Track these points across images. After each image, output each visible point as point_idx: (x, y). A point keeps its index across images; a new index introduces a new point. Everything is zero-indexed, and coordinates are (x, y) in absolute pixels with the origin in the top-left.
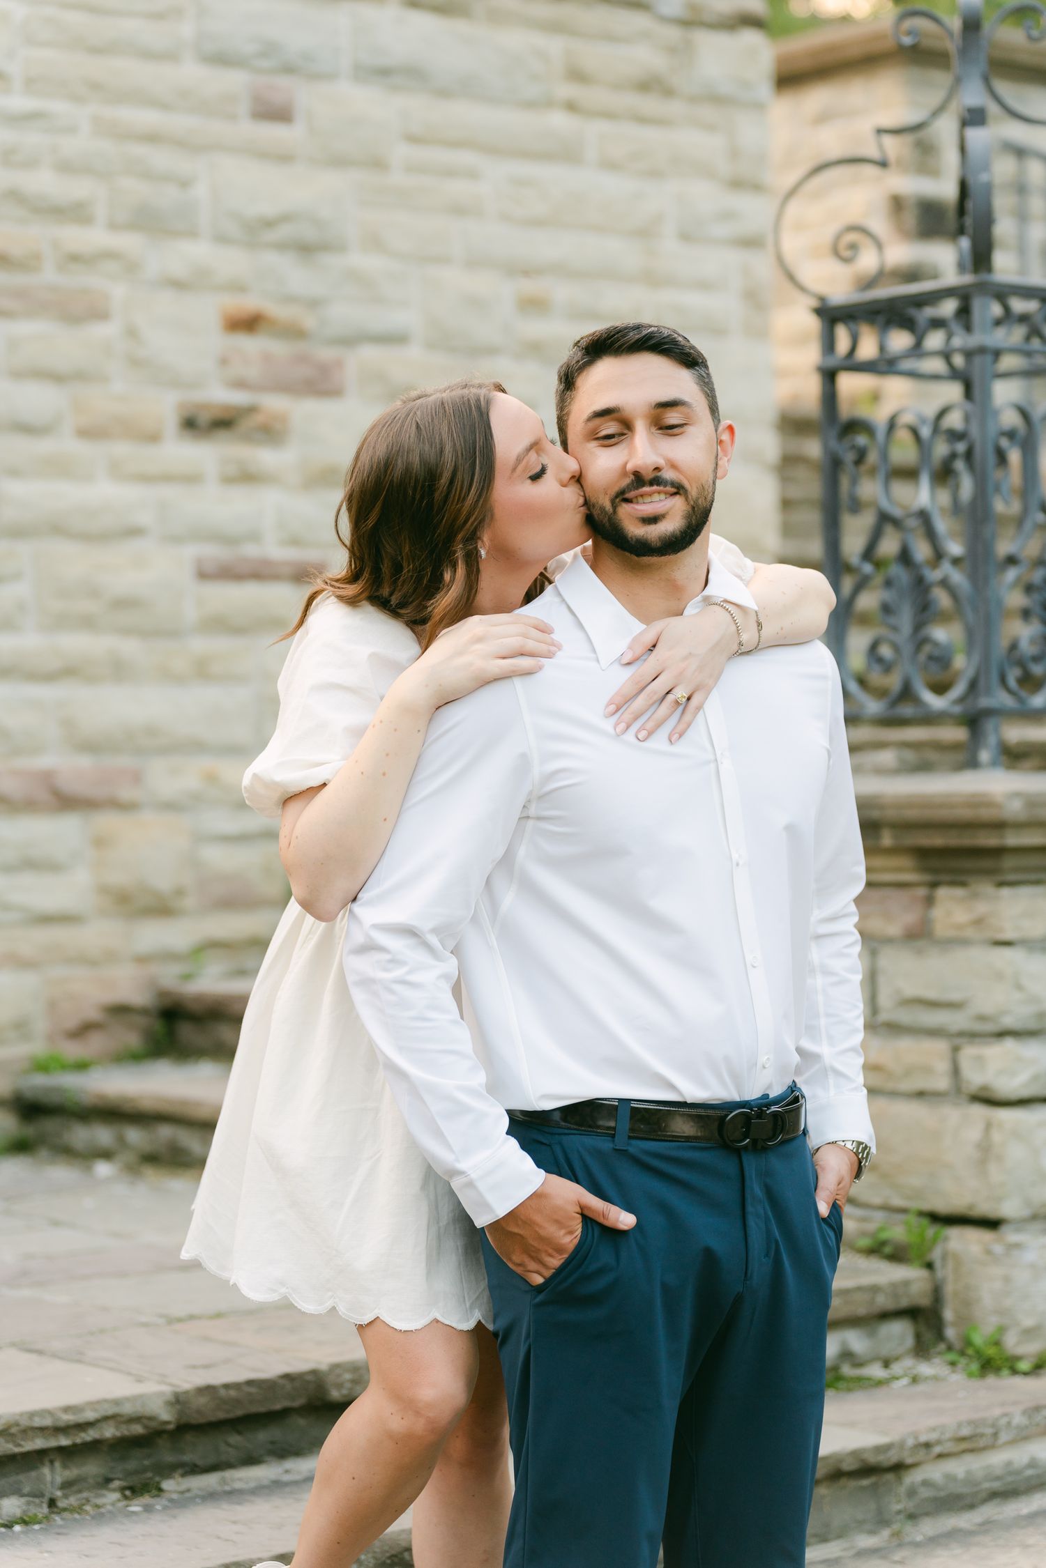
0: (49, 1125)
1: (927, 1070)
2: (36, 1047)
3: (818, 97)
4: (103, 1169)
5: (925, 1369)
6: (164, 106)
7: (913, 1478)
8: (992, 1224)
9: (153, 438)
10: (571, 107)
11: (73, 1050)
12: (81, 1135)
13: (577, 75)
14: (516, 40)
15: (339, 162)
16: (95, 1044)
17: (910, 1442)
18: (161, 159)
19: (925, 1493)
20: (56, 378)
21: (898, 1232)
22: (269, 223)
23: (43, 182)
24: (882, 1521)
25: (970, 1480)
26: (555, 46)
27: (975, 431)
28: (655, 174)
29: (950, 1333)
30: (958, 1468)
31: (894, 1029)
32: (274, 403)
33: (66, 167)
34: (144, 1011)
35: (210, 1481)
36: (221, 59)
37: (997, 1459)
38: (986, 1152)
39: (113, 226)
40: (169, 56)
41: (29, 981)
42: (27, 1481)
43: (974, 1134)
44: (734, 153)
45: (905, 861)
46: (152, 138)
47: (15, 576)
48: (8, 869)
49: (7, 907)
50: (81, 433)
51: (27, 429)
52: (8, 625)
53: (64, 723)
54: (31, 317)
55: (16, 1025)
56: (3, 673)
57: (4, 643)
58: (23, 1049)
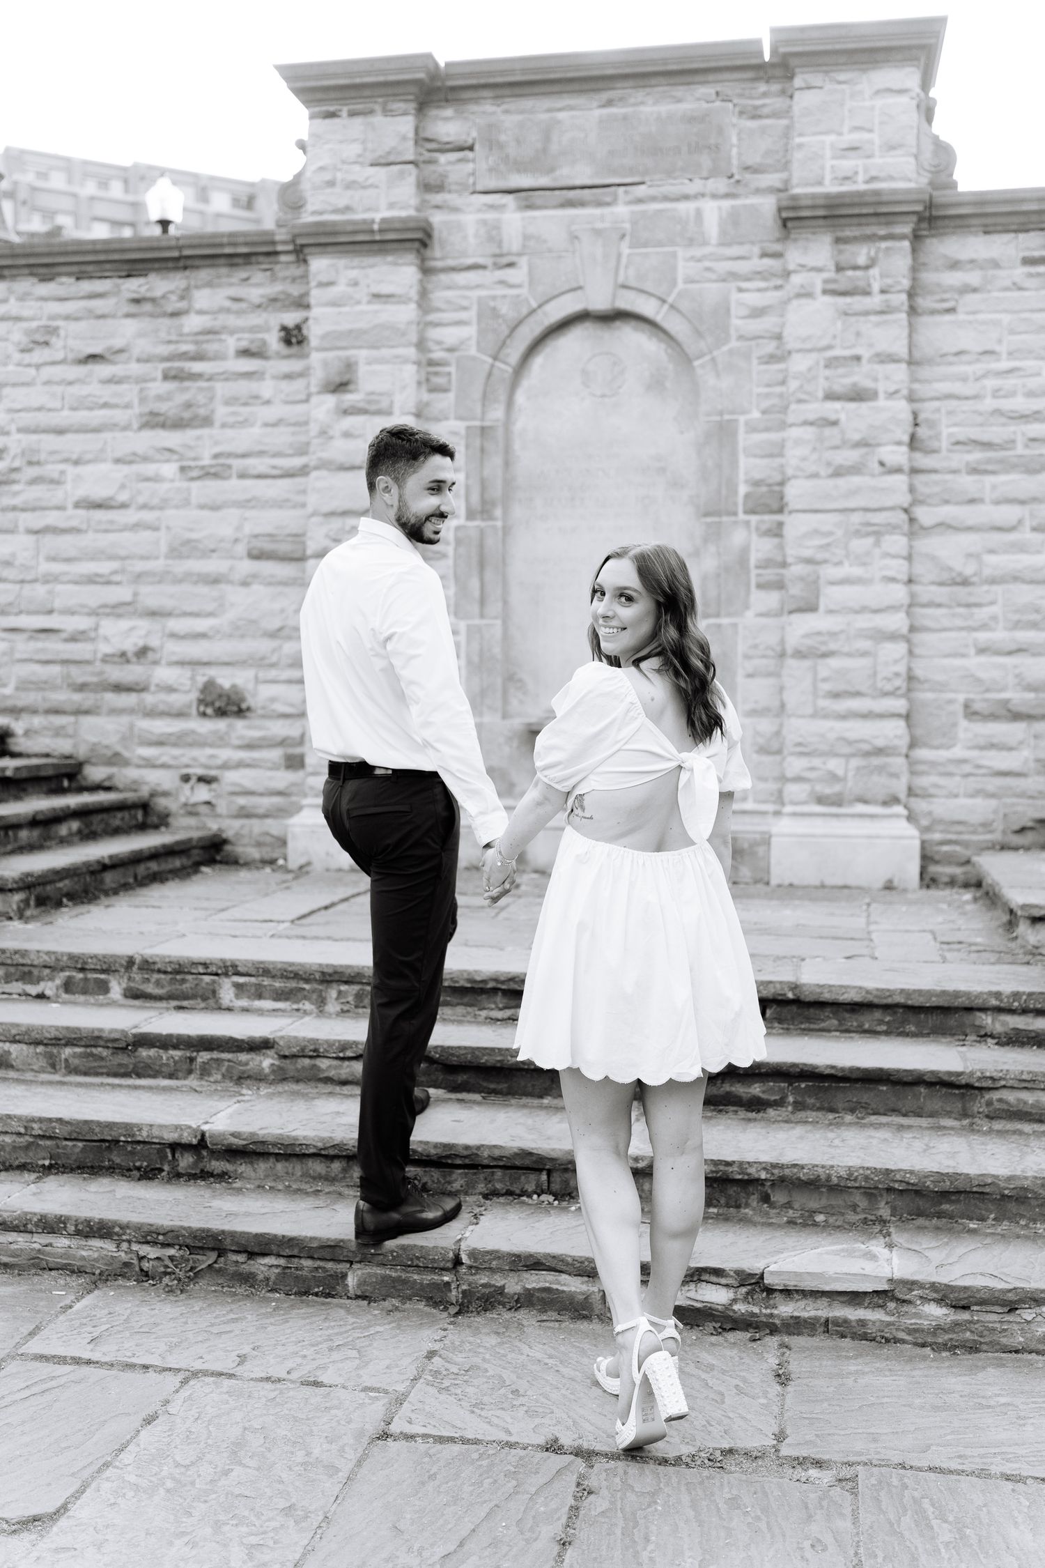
2: (996, 836)
7: (995, 1095)
16: (1030, 838)
17: (979, 1074)
20: (1022, 502)
23: (1019, 404)
33: (1031, 394)
41: (993, 803)
47: (992, 603)
48: (982, 748)
49: (978, 767)
50: (1034, 529)
51: (999, 529)
52: (984, 627)
53: (1017, 676)
54: (1007, 472)
55: (984, 825)
56: (982, 651)
57: (983, 636)
58: (989, 837)
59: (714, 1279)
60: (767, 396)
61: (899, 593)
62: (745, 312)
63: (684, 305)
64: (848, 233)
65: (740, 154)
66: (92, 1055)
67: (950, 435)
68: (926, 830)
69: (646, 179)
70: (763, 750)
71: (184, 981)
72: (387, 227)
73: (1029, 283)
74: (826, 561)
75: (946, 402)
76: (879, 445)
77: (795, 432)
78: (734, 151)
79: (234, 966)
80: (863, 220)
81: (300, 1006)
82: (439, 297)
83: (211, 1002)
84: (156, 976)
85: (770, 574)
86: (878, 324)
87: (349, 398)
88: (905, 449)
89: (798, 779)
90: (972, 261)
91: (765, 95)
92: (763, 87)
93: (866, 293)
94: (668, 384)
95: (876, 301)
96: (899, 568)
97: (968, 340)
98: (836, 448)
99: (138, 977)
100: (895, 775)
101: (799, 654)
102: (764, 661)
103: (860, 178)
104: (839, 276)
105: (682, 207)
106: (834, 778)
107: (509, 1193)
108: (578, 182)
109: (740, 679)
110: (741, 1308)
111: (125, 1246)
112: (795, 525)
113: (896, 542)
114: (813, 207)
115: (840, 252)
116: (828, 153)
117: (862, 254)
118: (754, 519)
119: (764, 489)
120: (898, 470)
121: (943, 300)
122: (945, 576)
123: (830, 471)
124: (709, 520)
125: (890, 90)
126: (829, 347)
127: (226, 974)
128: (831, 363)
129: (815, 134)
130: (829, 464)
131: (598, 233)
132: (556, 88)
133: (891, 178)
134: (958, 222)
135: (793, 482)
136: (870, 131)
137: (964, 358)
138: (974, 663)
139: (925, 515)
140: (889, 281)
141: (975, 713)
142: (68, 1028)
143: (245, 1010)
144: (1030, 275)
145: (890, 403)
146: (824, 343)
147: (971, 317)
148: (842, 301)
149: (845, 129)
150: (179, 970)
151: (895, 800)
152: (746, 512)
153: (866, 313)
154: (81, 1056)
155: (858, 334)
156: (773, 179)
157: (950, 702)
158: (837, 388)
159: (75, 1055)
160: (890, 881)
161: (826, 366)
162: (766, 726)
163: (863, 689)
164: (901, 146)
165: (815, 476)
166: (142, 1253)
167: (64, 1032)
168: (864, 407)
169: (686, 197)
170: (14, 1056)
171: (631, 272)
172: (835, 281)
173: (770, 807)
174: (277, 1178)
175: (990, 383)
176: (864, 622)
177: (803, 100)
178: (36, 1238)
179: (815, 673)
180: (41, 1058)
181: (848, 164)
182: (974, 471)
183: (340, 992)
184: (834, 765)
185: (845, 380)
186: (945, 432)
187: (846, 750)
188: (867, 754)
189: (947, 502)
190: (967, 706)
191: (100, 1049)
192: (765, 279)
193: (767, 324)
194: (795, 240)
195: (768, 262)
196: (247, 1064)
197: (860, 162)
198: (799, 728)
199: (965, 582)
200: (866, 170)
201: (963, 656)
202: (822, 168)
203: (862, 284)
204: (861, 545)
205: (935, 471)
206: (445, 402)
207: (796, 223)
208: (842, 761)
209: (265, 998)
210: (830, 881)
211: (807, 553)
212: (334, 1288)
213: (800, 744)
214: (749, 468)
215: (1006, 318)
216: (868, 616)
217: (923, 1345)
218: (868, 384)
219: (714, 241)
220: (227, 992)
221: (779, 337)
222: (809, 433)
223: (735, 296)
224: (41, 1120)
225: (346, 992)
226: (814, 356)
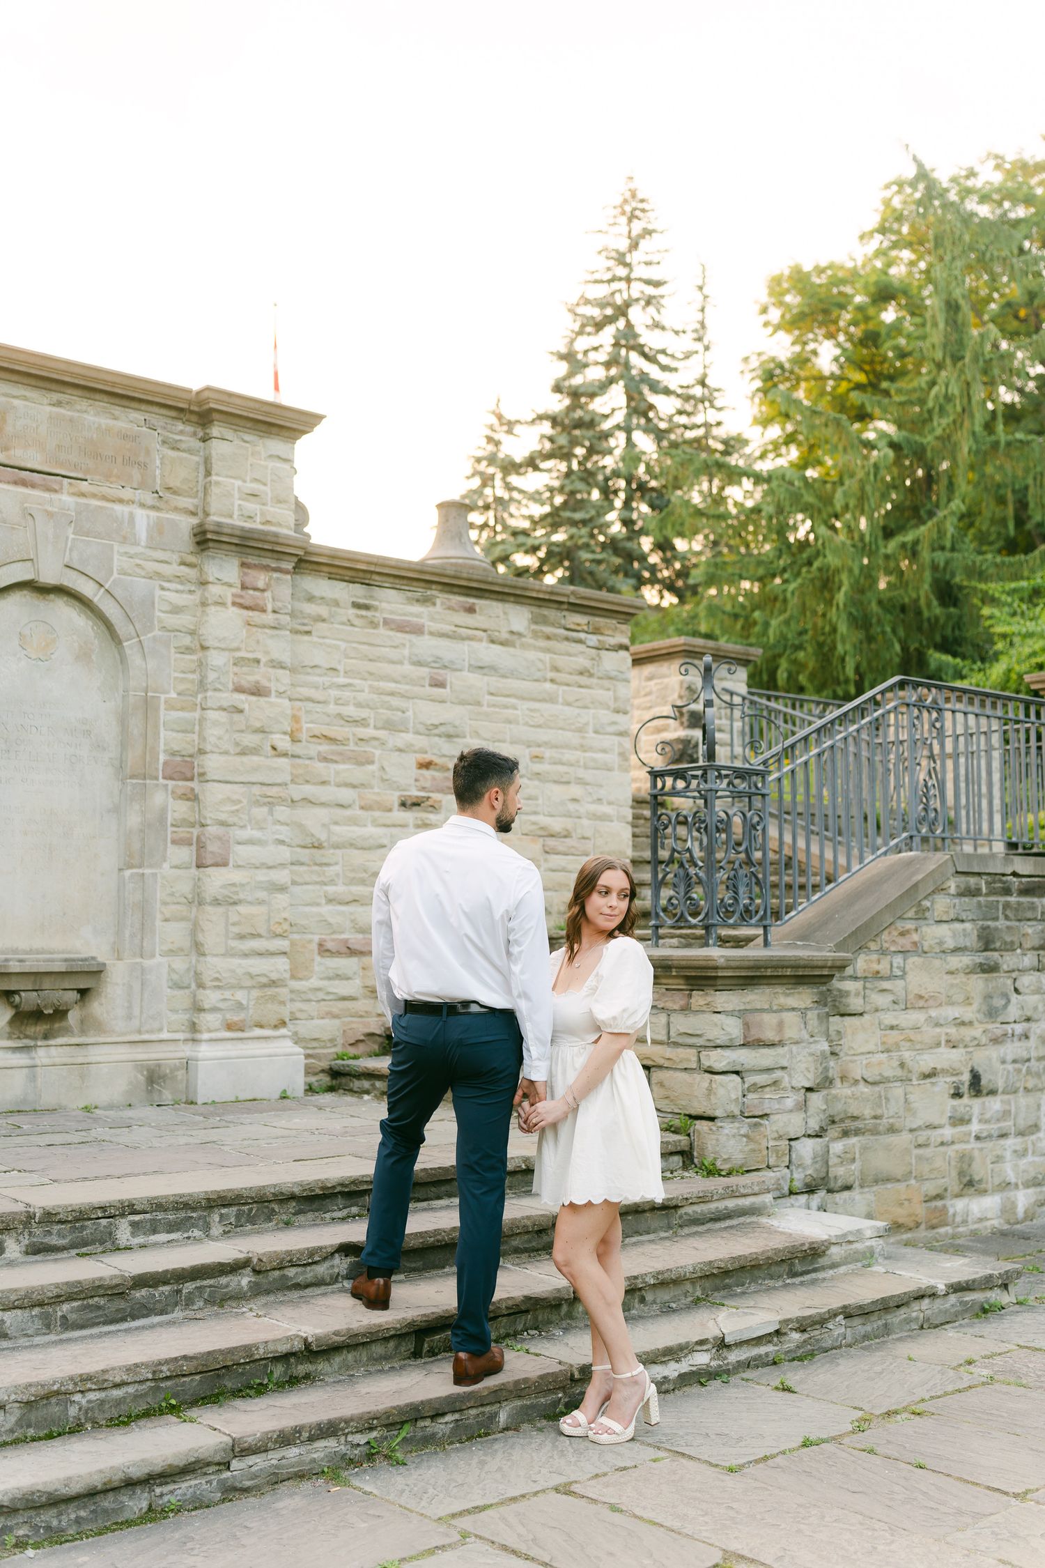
0: (344, 1080)
1: (688, 1060)
2: (339, 1049)
3: (649, 669)
4: (366, 1097)
5: (686, 1174)
6: (396, 682)
7: (682, 1211)
8: (712, 1119)
9: (390, 810)
10: (552, 681)
11: (352, 1051)
12: (356, 1084)
13: (556, 669)
14: (532, 655)
15: (463, 703)
16: (361, 1048)
18: (395, 702)
19: (685, 1217)
20: (354, 787)
21: (677, 1122)
22: (436, 726)
23: (351, 711)
24: (670, 1227)
25: (702, 1213)
26: (547, 657)
27: (708, 820)
28: (586, 707)
29: (696, 1161)
30: (698, 1208)
31: (676, 1044)
32: (436, 796)
33: (359, 705)
34: (380, 1036)
35: (424, 1204)
36: (419, 664)
37: (713, 1206)
38: (710, 1090)
39: (376, 728)
40: (401, 663)
41: (337, 1022)
42: (361, 1201)
43: (706, 1085)
44: (616, 699)
45: (681, 981)
46: (392, 694)
47: (336, 864)
48: (329, 979)
49: (328, 993)
50: (362, 808)
51: (342, 806)
52: (332, 882)
53: (352, 921)
54: (344, 763)
55: (331, 1040)
56: (330, 901)
57: (330, 889)
58: (333, 1050)
59: (699, 1348)
60: (182, 680)
61: (285, 854)
62: (167, 608)
63: (118, 593)
64: (251, 560)
65: (163, 476)
66: (88, 1306)
67: (308, 729)
69: (88, 477)
70: (177, 986)
71: (83, 1228)
73: (356, 622)
74: (234, 825)
75: (305, 703)
76: (271, 733)
77: (211, 715)
78: (158, 472)
79: (131, 1205)
80: (262, 553)
81: (190, 1234)
83: (108, 1245)
84: (56, 1227)
85: (183, 832)
86: (272, 637)
88: (287, 738)
89: (214, 1009)
90: (322, 598)
91: (181, 432)
92: (180, 426)
93: (264, 611)
94: (94, 657)
95: (269, 618)
96: (286, 833)
97: (319, 658)
98: (242, 731)
99: (38, 1231)
100: (283, 1003)
101: (216, 902)
102: (179, 907)
103: (258, 519)
104: (243, 593)
105: (118, 508)
106: (240, 1006)
107: (507, 1336)
108: (29, 466)
109: (158, 923)
110: (714, 1364)
111: (343, 1439)
112: (214, 794)
113: (282, 812)
114: (231, 535)
115: (245, 574)
116: (237, 496)
117: (261, 579)
118: (171, 783)
119: (179, 759)
120: (285, 755)
121: (304, 624)
122: (308, 841)
123: (238, 750)
124: (134, 781)
125: (279, 457)
126: (238, 649)
127: (123, 1215)
129: (227, 476)
130: (237, 744)
131: (50, 515)
132: (15, 378)
133: (280, 525)
134: (315, 567)
135: (208, 756)
136: (265, 484)
137: (317, 671)
138: (326, 910)
140: (279, 604)
141: (328, 951)
142: (67, 1283)
143: (143, 1246)
144: (358, 616)
145: (279, 700)
146: (234, 645)
147: (321, 641)
148: (245, 612)
149: (248, 479)
150: (80, 1217)
151: (283, 1024)
152: (164, 778)
153: (264, 627)
154: (79, 1309)
155: (258, 642)
156: (187, 502)
157: (310, 941)
158: (244, 683)
159: (73, 1310)
160: (285, 1091)
161: (235, 664)
162: (180, 964)
163: (262, 931)
164: (285, 502)
165: (226, 753)
166: (355, 1442)
167: (65, 1288)
168: (262, 699)
169: (121, 501)
170: (8, 1324)
171: (75, 555)
172: (241, 597)
173: (180, 1036)
174: (348, 1368)
175: (334, 693)
176: (262, 876)
177: (218, 448)
178: (271, 1455)
179: (227, 917)
180: (36, 1320)
181: (252, 507)
182: (326, 760)
183: (221, 1215)
184: (240, 996)
185: (251, 677)
186: (305, 726)
187: (249, 983)
188: (264, 986)
189: (307, 782)
190: (320, 945)
191: (96, 1299)
192: (182, 583)
193: (185, 620)
194: (214, 558)
195: (183, 567)
196: (227, 1286)
197: (258, 507)
198: (215, 965)
199: (319, 847)
200: (262, 514)
201: (318, 905)
202: (233, 505)
203: (261, 603)
204: (259, 812)
205: (299, 757)
207: (216, 545)
208: (245, 992)
209: (159, 1233)
210: (241, 1098)
211: (223, 817)
212: (488, 1427)
213: (217, 979)
214: (168, 740)
215: (343, 645)
216: (265, 871)
217: (793, 1359)
218: (264, 683)
219: (143, 543)
220: (123, 1232)
221: (196, 633)
222: (222, 717)
223: (158, 593)
224: (167, 1362)
225: (227, 1215)
226: (227, 653)
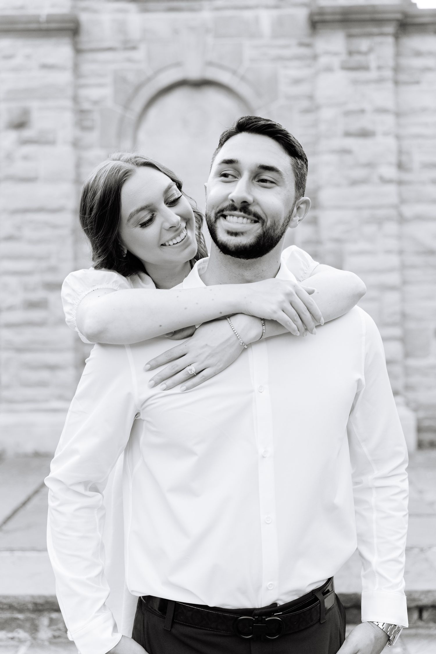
61: (394, 260)
63: (250, 77)
64: (355, 31)
67: (419, 160)
68: (415, 410)
72: (50, 19)
74: (347, 240)
75: (417, 140)
76: (379, 166)
77: (326, 157)
80: (365, 23)
82: (86, 68)
86: (376, 89)
87: (27, 133)
88: (395, 169)
90: (429, 52)
93: (368, 69)
95: (373, 74)
96: (393, 244)
97: (429, 101)
98: (351, 167)
104: (350, 58)
105: (246, 13)
112: (327, 218)
113: (391, 228)
115: (350, 43)
117: (364, 44)
120: (391, 182)
121: (413, 76)
122: (420, 249)
123: (349, 182)
126: (346, 104)
128: (348, 114)
130: (348, 178)
131: (192, 29)
134: (420, 28)
135: (324, 189)
137: (426, 112)
139: (408, 211)
140: (381, 62)
145: (384, 139)
146: (342, 100)
147: (428, 88)
148: (353, 73)
151: (397, 394)
153: (369, 82)
155: (363, 95)
157: (426, 328)
158: (352, 129)
161: (344, 116)
165: (338, 185)
168: (369, 141)
169: (248, 8)
171: (214, 54)
172: (347, 61)
176: (373, 279)
185: (356, 124)
186: (417, 158)
189: (420, 202)
192: (300, 61)
193: (303, 89)
194: (321, 36)
195: (302, 49)
199: (433, 253)
203: (365, 63)
204: (370, 229)
205: (412, 183)
206: (92, 137)
211: (336, 235)
218: (371, 126)
219: (268, 36)
221: (311, 97)
222: (333, 158)
223: (281, 71)
226: (336, 108)
